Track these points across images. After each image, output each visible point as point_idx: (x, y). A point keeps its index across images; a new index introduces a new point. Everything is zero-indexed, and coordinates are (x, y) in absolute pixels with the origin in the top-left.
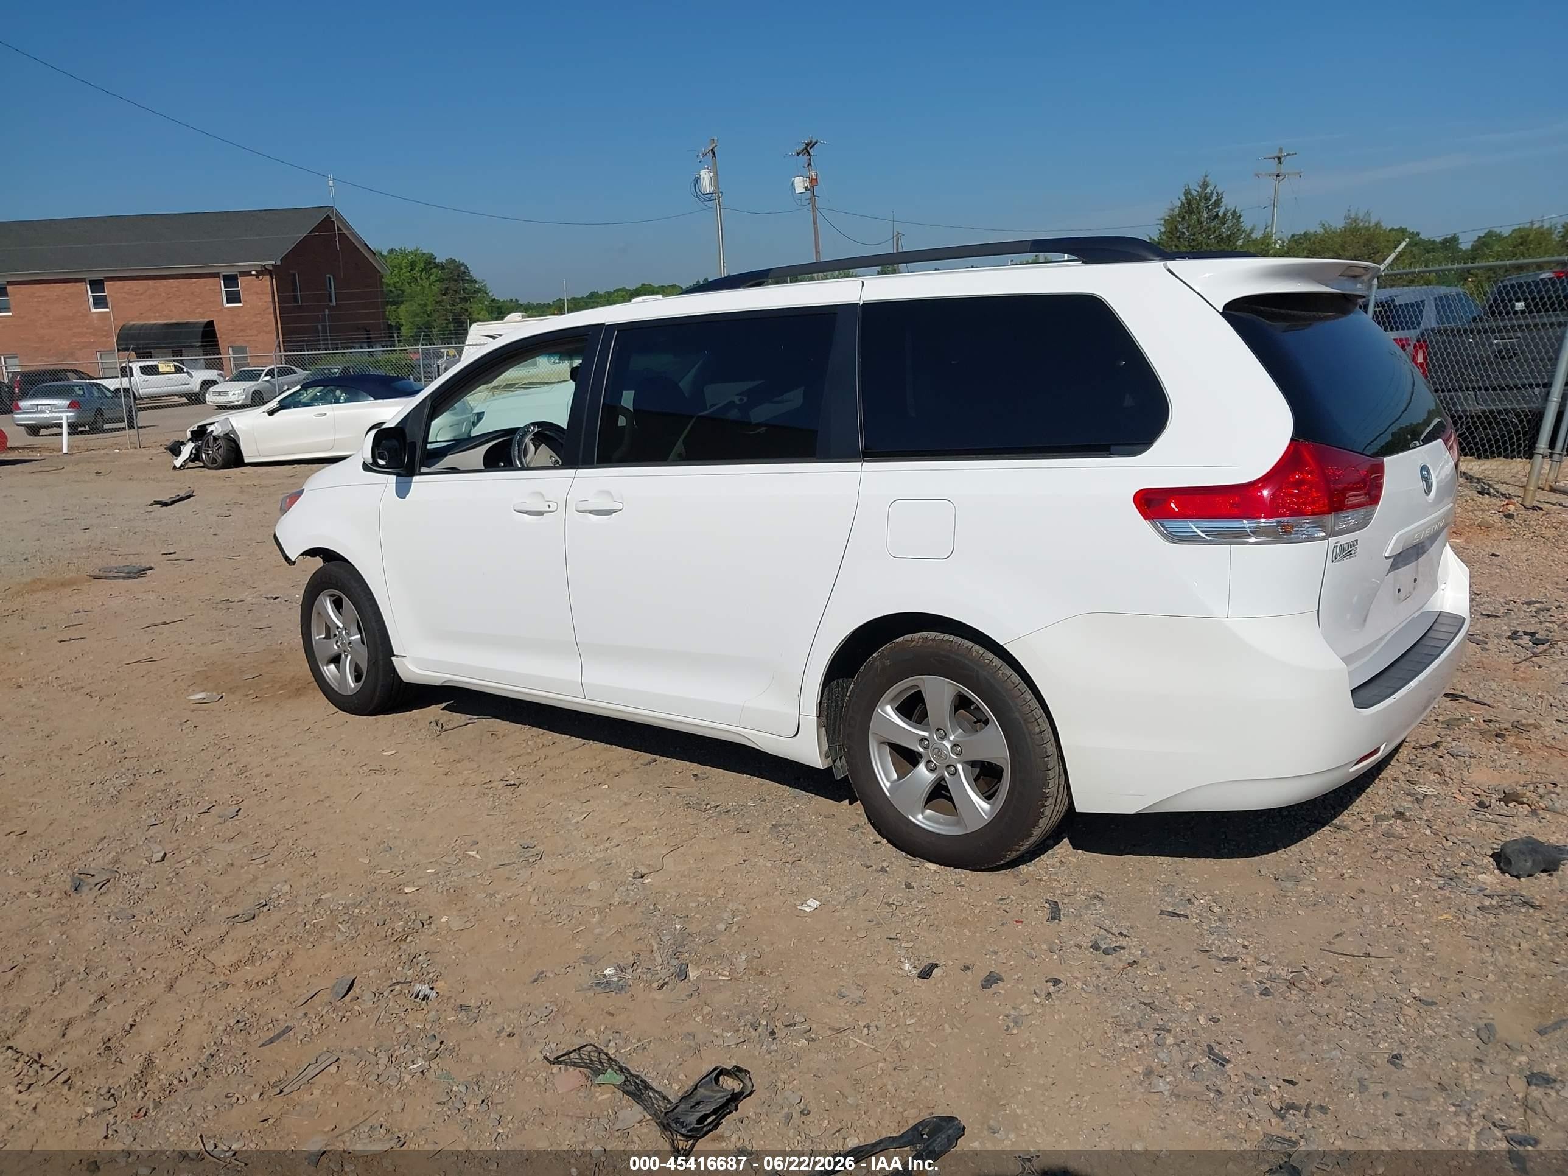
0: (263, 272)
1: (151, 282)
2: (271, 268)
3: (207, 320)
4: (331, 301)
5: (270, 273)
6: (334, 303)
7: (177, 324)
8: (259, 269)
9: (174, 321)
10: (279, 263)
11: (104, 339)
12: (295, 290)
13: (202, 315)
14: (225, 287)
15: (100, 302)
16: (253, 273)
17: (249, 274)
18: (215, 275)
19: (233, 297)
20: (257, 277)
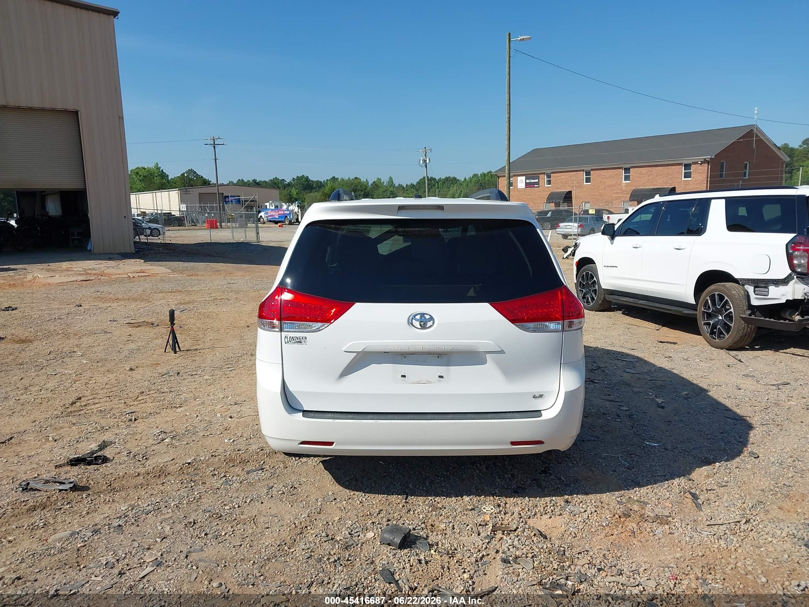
0: (705, 161)
1: (650, 168)
2: (709, 160)
3: (673, 187)
4: (745, 176)
5: (708, 163)
6: (747, 177)
7: (658, 188)
8: (703, 160)
9: (657, 187)
10: (713, 157)
11: (626, 195)
12: (722, 171)
13: (671, 184)
14: (684, 170)
15: (627, 178)
16: (699, 162)
17: (696, 163)
18: (680, 164)
19: (687, 175)
20: (701, 165)
